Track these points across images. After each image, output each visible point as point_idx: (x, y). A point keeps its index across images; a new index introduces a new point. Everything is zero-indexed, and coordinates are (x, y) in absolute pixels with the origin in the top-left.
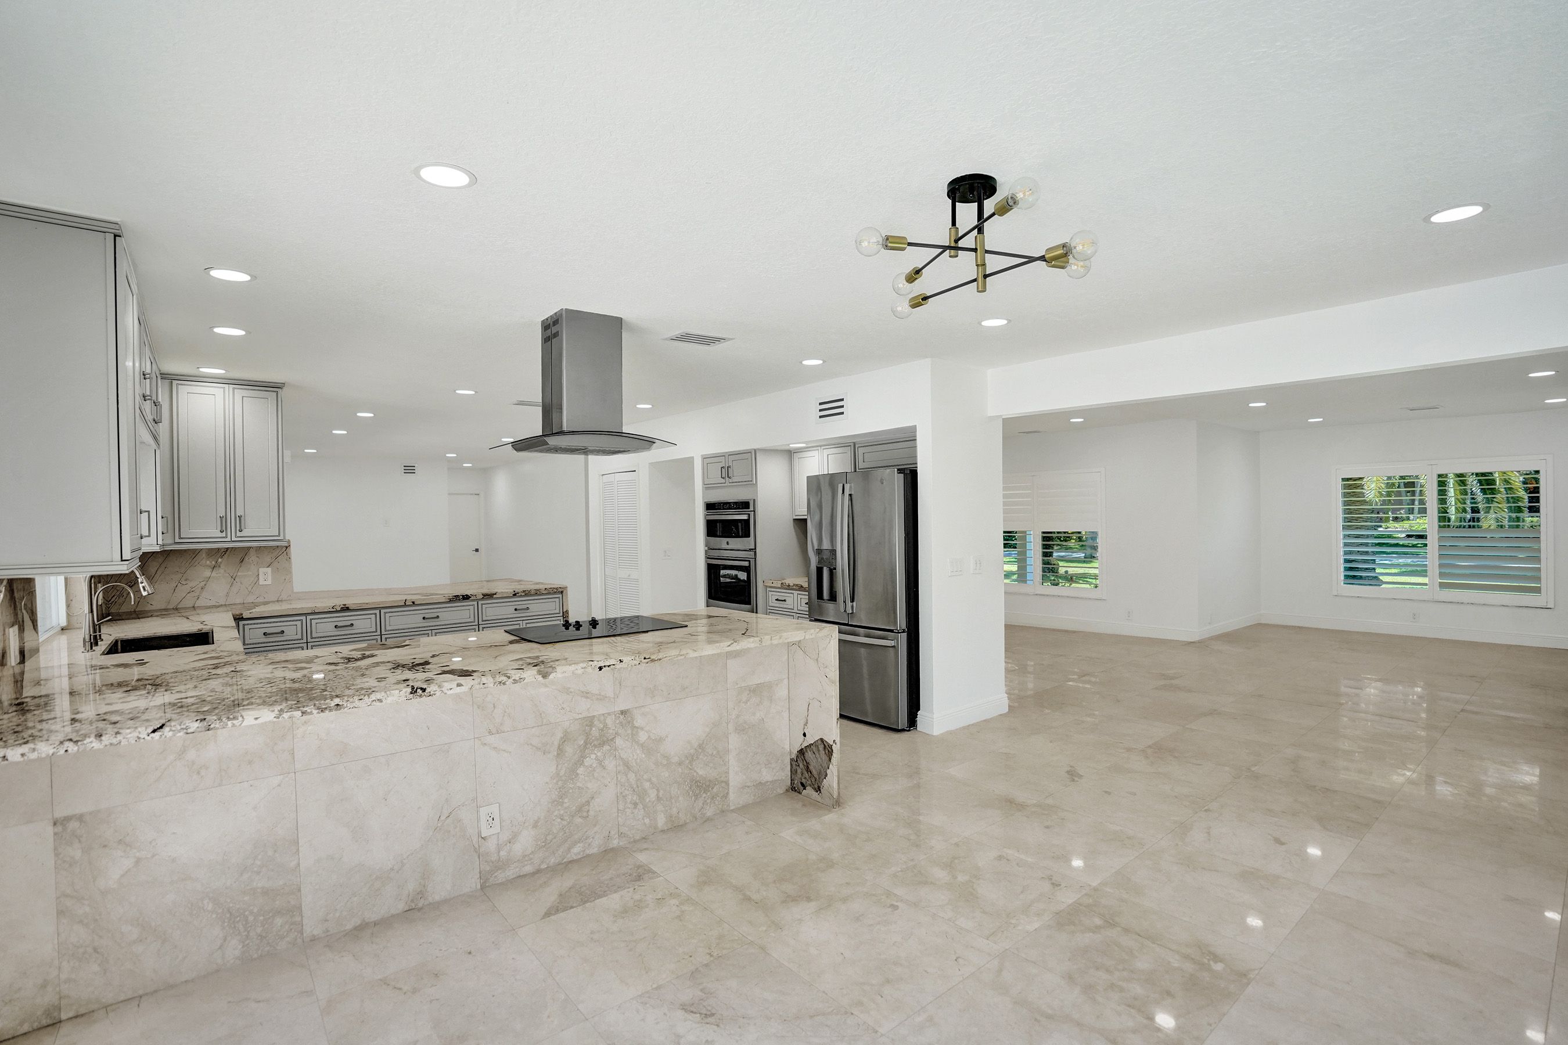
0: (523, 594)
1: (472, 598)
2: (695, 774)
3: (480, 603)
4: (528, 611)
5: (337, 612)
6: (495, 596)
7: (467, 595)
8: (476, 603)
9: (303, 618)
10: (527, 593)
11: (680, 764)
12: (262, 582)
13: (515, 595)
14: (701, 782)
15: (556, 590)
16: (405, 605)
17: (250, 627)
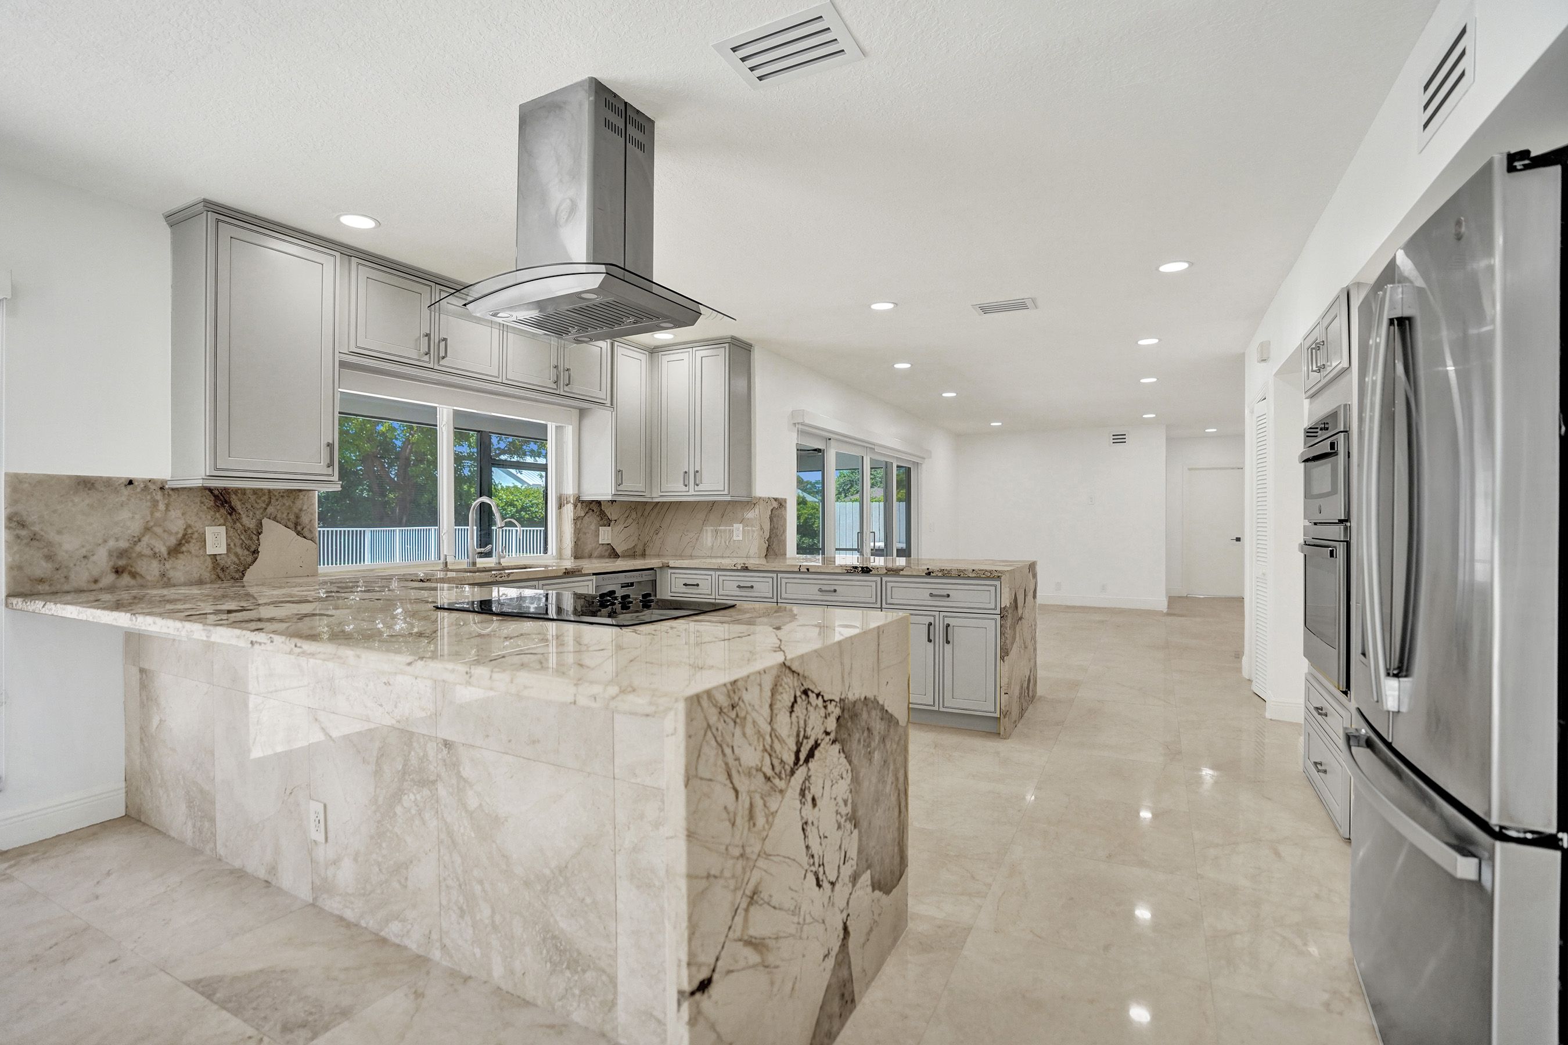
0: (940, 574)
1: (873, 572)
2: (552, 920)
3: (885, 579)
4: (948, 599)
5: (737, 570)
6: (901, 573)
7: (867, 568)
8: (879, 579)
9: (713, 573)
10: (946, 574)
11: (527, 884)
12: (735, 538)
13: (929, 574)
14: (563, 943)
15: (989, 574)
16: (799, 572)
17: (678, 576)
